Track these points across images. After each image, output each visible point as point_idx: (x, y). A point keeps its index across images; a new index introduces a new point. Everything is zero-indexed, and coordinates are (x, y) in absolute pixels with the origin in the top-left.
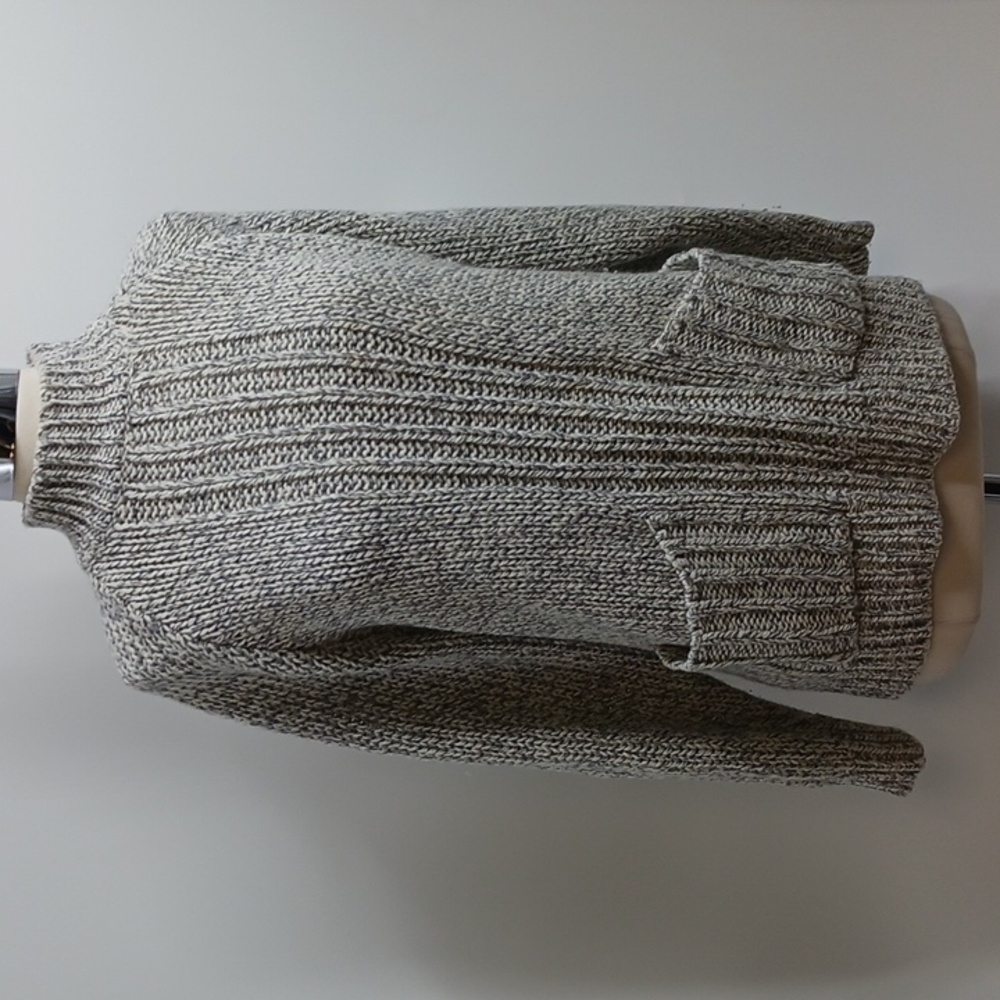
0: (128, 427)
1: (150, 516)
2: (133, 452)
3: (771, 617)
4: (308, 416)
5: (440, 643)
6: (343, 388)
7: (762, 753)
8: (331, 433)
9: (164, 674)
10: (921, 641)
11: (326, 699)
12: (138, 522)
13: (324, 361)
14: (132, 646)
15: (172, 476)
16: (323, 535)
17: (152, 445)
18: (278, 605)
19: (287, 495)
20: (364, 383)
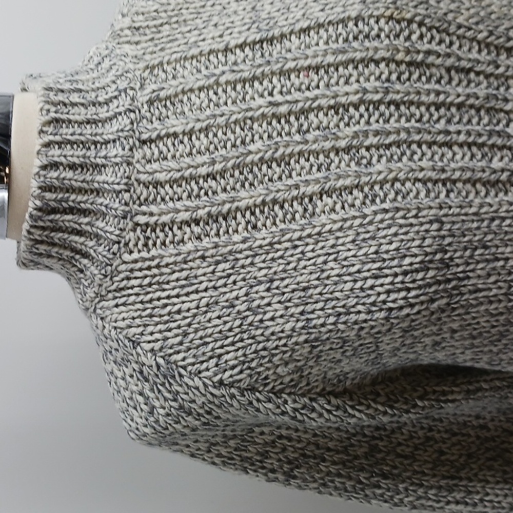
0: (137, 143)
1: (164, 244)
2: (144, 172)
4: (346, 119)
5: (477, 385)
6: (386, 85)
8: (375, 136)
9: (178, 426)
11: (345, 451)
12: (149, 251)
13: (364, 55)
14: (141, 394)
15: (189, 196)
16: (376, 252)
17: (165, 163)
18: (316, 340)
19: (327, 209)
20: (409, 79)
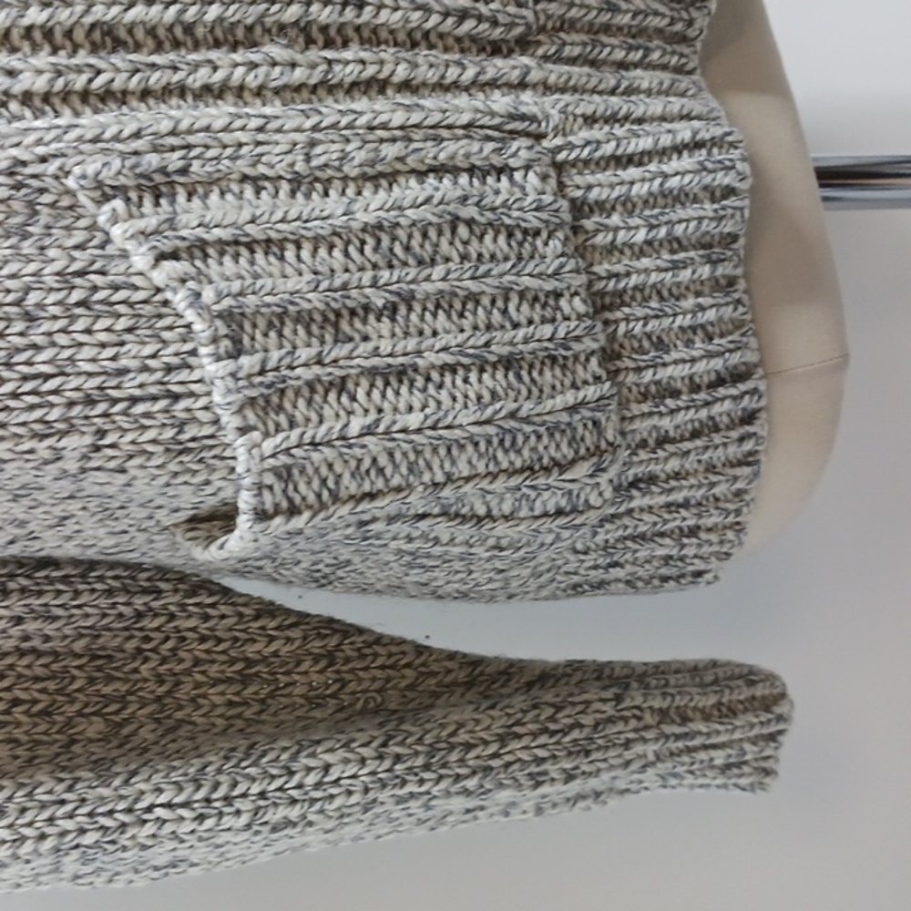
3: (420, 382)
7: (469, 747)
10: (749, 417)
